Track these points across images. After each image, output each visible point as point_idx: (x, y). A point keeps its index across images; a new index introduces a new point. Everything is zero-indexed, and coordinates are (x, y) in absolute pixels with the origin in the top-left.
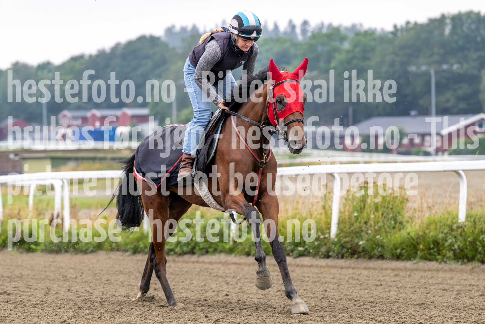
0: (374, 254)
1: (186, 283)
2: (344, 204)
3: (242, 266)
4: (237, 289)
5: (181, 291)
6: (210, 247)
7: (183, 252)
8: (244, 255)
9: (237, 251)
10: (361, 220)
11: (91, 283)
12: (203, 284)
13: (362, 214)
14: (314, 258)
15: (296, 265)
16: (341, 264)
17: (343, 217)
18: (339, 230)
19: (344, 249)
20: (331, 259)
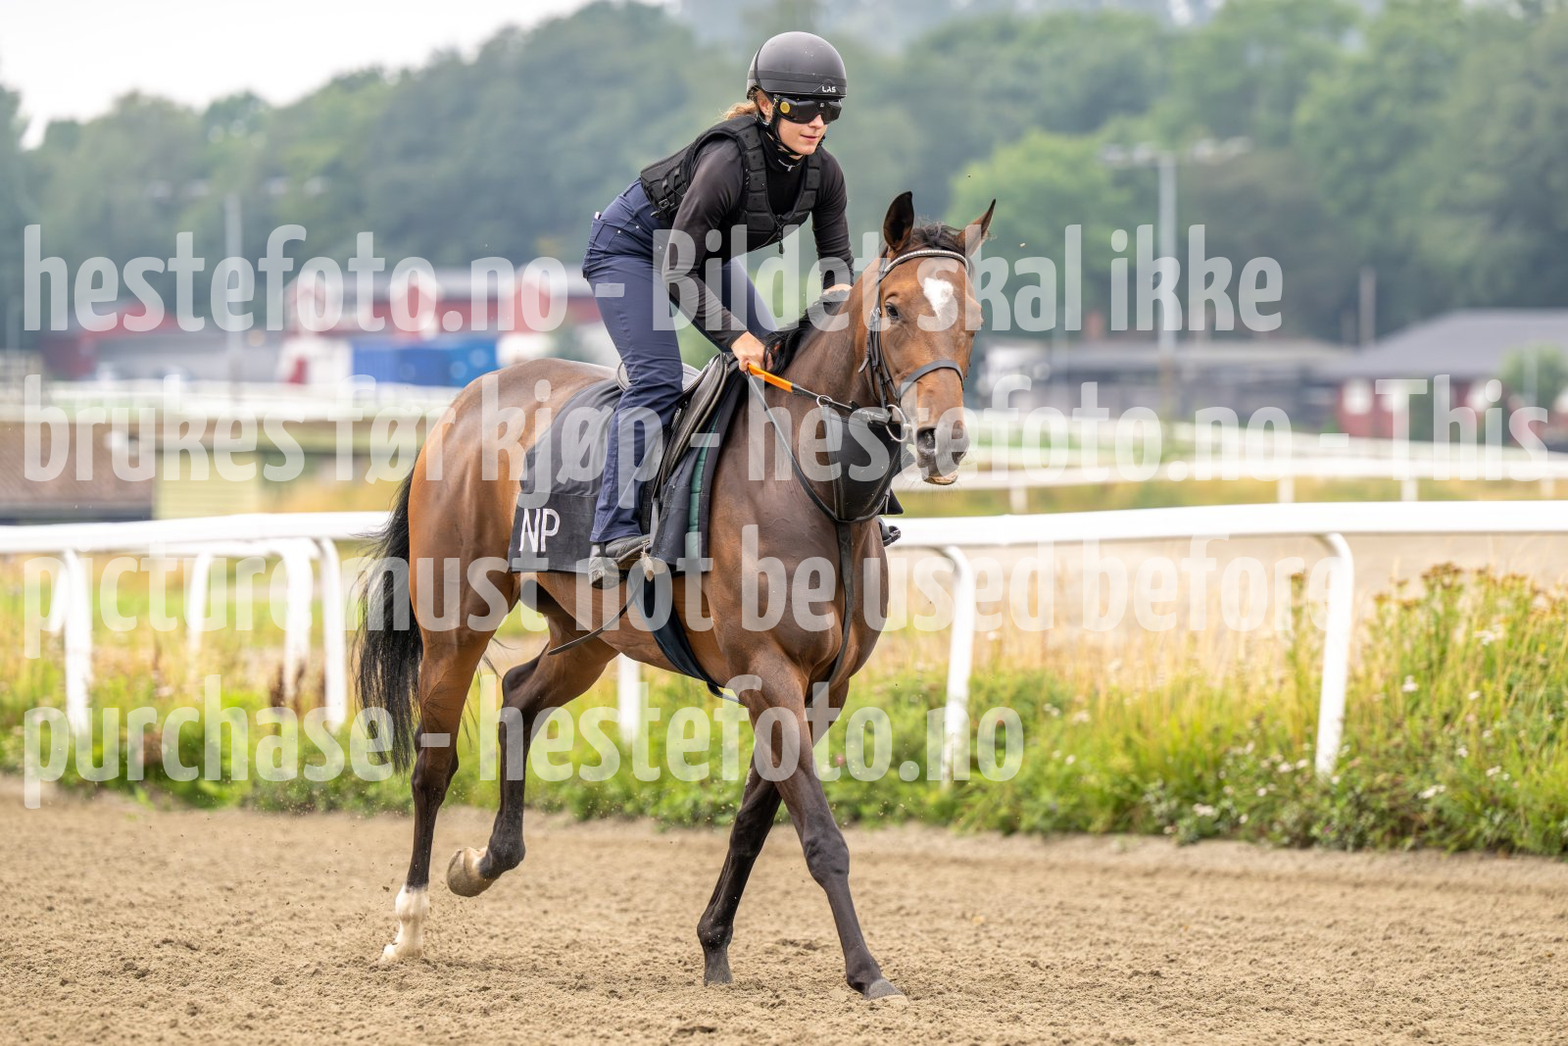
0: (1479, 834)
2: (1370, 647)
3: (987, 873)
6: (868, 801)
8: (991, 829)
9: (969, 814)
10: (1430, 708)
13: (1434, 687)
14: (1253, 847)
15: (1187, 873)
16: (1355, 870)
17: (1364, 697)
18: (1348, 743)
19: (1366, 814)
20: (1317, 850)
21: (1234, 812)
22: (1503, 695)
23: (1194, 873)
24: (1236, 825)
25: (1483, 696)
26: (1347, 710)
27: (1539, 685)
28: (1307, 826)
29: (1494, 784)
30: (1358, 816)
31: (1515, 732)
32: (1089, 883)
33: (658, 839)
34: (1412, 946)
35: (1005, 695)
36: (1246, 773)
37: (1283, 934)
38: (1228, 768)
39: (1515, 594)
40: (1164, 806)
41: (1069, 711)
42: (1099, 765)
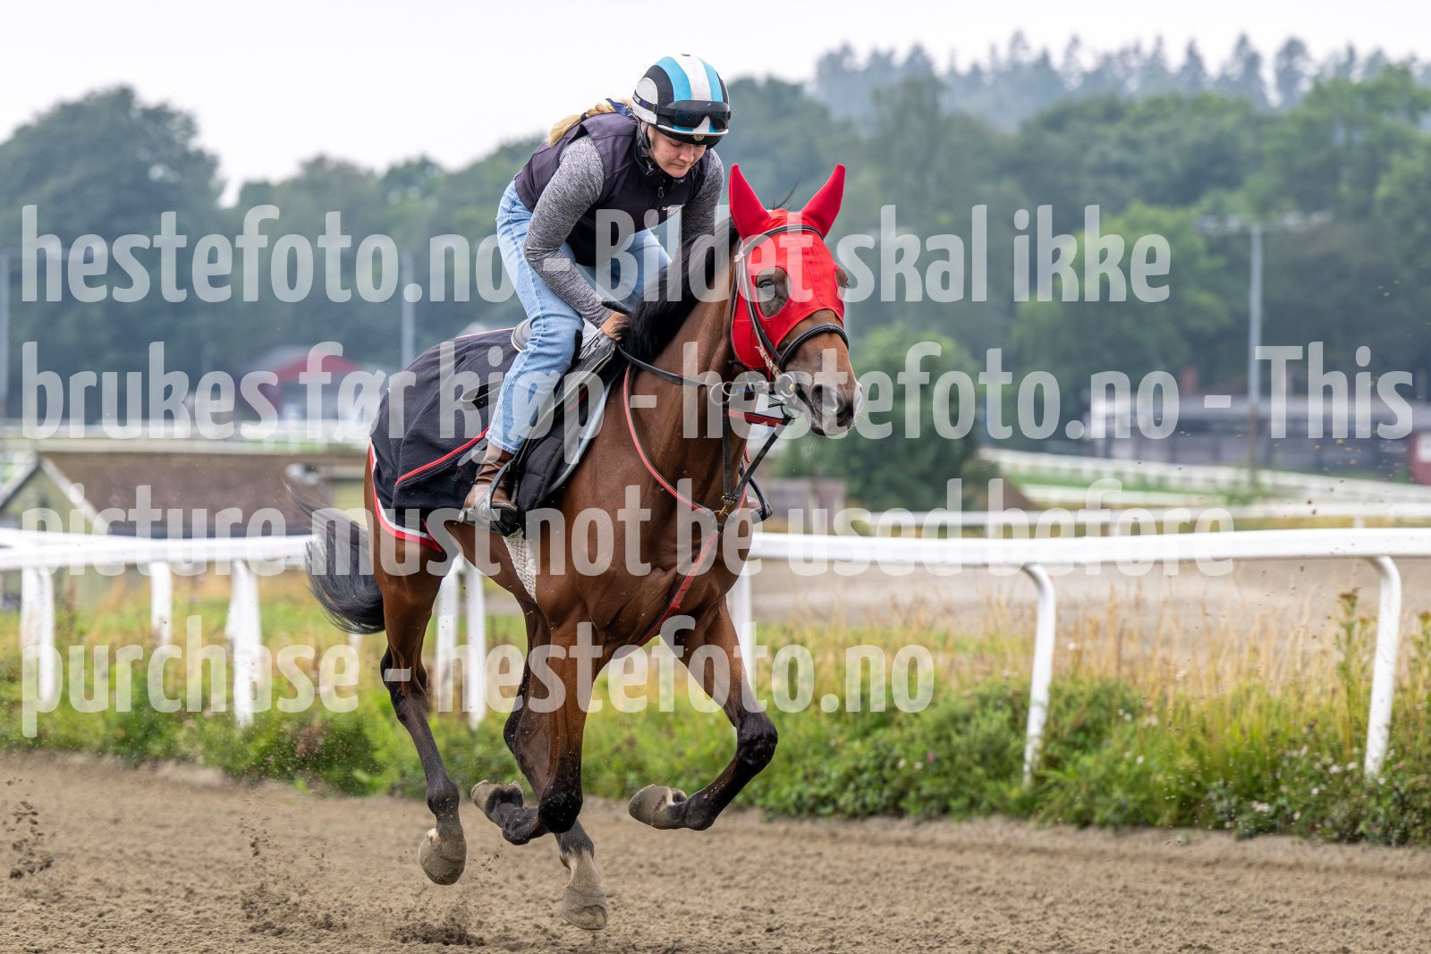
1: (874, 911)
2: (1414, 660)
3: (1063, 861)
4: (1046, 936)
5: (858, 939)
6: (956, 794)
7: (864, 806)
8: (1065, 822)
9: (1047, 809)
11: (554, 902)
12: (930, 916)
14: (1306, 843)
15: (1245, 864)
16: (1398, 863)
17: (1408, 706)
18: (1394, 747)
19: (1409, 812)
20: (1363, 844)
21: (1289, 810)
24: (1290, 819)
26: (1394, 718)
28: (1355, 823)
30: (1403, 814)
32: (1154, 871)
33: (765, 827)
35: (1082, 700)
36: (1300, 774)
38: (1284, 769)
40: (1225, 803)
41: (1140, 715)
42: (1167, 765)
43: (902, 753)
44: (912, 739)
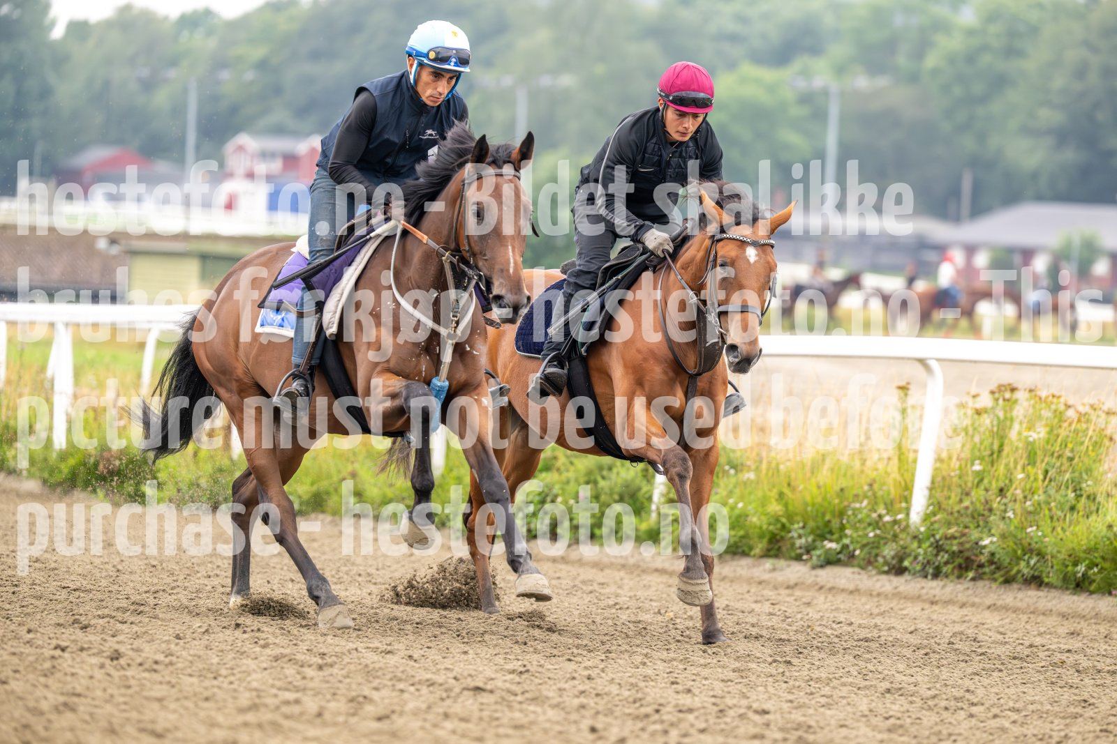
10: (990, 483)
13: (995, 468)
14: (863, 572)
15: (817, 587)
16: (933, 592)
17: (945, 473)
18: (932, 504)
19: (942, 554)
20: (907, 576)
21: (851, 548)
22: (1041, 477)
23: (821, 588)
24: (852, 556)
25: (1028, 476)
26: (933, 482)
27: (1065, 471)
28: (901, 560)
29: (1031, 538)
30: (937, 555)
31: (1049, 503)
32: (748, 592)
34: (967, 650)
36: (860, 521)
37: (879, 637)
38: (849, 516)
39: (1053, 407)
40: (803, 540)
41: (741, 471)
42: (760, 510)
43: (560, 492)
44: (568, 482)
